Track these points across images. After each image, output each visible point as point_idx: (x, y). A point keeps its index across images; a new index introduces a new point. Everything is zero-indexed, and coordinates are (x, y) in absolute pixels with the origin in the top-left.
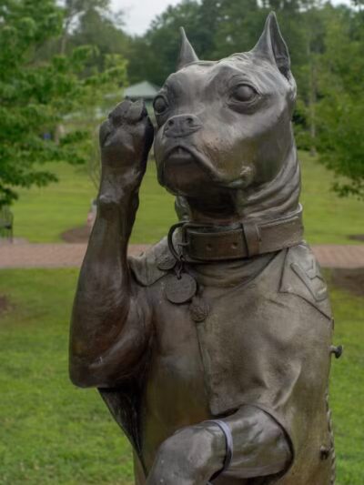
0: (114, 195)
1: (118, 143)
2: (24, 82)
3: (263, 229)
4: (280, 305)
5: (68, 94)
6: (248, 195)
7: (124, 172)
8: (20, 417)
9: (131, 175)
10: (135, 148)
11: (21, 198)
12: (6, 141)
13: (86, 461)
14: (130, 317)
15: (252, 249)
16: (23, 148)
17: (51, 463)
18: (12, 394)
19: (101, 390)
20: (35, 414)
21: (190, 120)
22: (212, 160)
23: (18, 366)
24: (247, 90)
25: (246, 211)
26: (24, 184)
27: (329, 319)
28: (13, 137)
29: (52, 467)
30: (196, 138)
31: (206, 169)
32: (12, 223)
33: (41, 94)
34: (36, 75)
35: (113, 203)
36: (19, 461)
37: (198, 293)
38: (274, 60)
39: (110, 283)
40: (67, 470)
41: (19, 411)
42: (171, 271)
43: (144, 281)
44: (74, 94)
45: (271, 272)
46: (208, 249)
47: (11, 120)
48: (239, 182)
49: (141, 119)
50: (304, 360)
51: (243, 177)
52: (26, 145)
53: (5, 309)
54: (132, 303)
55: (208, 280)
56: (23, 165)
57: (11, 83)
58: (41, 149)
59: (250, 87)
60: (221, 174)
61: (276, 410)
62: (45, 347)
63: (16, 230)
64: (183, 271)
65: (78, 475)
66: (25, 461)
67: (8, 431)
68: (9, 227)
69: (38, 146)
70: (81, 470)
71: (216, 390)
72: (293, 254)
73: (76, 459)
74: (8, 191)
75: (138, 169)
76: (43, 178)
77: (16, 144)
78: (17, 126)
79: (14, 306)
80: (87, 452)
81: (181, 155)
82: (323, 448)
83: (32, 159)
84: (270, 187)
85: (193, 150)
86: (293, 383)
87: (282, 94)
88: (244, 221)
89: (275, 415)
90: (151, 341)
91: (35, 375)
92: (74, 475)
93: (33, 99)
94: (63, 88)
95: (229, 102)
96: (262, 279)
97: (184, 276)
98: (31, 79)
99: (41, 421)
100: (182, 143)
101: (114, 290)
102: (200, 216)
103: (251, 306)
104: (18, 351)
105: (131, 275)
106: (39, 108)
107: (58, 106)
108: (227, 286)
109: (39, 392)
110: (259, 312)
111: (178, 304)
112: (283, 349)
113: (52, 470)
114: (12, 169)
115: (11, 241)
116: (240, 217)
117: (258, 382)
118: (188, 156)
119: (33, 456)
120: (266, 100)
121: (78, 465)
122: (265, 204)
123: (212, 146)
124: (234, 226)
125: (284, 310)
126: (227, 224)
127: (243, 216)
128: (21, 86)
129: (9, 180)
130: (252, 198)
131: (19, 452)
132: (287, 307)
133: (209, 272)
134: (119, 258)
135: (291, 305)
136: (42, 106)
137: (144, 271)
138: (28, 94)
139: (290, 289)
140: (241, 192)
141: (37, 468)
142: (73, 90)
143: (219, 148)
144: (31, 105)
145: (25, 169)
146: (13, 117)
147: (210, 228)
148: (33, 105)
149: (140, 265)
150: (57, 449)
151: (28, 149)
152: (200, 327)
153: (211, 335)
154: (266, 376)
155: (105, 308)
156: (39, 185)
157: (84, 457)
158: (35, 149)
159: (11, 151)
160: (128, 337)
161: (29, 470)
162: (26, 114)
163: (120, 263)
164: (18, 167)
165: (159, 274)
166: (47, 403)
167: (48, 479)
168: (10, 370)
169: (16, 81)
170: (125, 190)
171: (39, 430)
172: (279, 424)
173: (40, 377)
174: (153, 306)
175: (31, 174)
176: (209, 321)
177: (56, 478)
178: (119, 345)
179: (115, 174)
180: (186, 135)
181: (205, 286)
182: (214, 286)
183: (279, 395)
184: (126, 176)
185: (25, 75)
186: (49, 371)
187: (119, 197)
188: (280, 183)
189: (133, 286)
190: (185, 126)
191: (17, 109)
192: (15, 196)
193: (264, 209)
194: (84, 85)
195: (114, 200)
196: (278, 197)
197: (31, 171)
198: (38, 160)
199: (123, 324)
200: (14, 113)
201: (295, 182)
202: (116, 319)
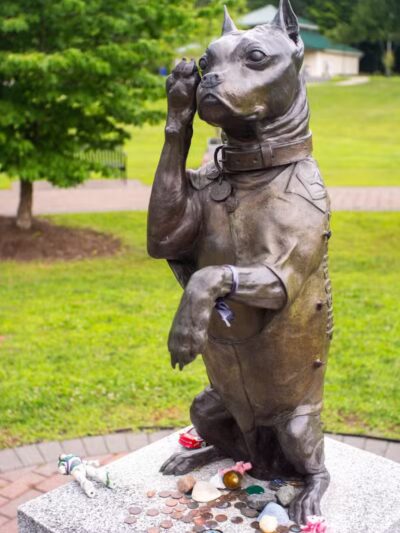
0: (174, 127)
1: (178, 91)
2: (136, 16)
3: (275, 149)
4: (285, 201)
5: (180, 27)
6: (265, 126)
7: (182, 111)
8: (133, 347)
9: (186, 113)
10: (189, 94)
11: (134, 138)
12: (118, 78)
13: (191, 386)
14: (188, 210)
15: (267, 163)
16: (135, 86)
17: (160, 386)
18: (125, 327)
19: (170, 261)
20: (146, 345)
21: (216, 76)
22: (231, 102)
23: (131, 303)
24: (258, 54)
25: (264, 136)
26: (136, 124)
27: (324, 213)
28: (125, 74)
29: (160, 389)
30: (220, 88)
31: (228, 109)
32: (125, 164)
33: (153, 28)
34: (148, 8)
35: (174, 133)
36: (130, 383)
37: (232, 194)
38: (285, 30)
39: (173, 186)
40: (174, 392)
41: (132, 342)
42: (216, 180)
43: (198, 187)
44: (186, 28)
45: (281, 178)
46: (237, 163)
47: (122, 57)
48: (254, 117)
49: (192, 74)
50: (299, 237)
51: (257, 113)
52: (137, 82)
53: (119, 250)
54: (189, 201)
55: (239, 185)
56: (136, 103)
57: (122, 17)
58: (153, 87)
59: (261, 52)
60: (238, 111)
61: (276, 267)
62: (158, 287)
63: (130, 172)
64: (224, 179)
65: (184, 396)
66: (136, 383)
67: (121, 358)
68: (123, 169)
69: (150, 83)
70: (187, 393)
71: (240, 256)
72: (299, 167)
73: (183, 384)
74: (121, 131)
75: (191, 108)
76: (156, 116)
77: (128, 82)
78: (128, 63)
79: (127, 247)
80: (193, 378)
81: (210, 100)
82: (319, 302)
83: (144, 97)
84: (283, 120)
85: (218, 96)
86: (290, 252)
87: (287, 54)
88: (262, 144)
89: (274, 270)
90: (201, 227)
91: (147, 312)
92: (180, 396)
93: (145, 34)
94: (175, 21)
95: (247, 63)
96: (275, 184)
97: (224, 182)
98: (142, 13)
99: (152, 351)
100: (211, 91)
101: (176, 192)
102: (234, 141)
103: (265, 201)
104: (131, 290)
105: (188, 182)
106: (150, 43)
107: (169, 40)
108: (251, 189)
109: (151, 326)
110: (270, 205)
111: (219, 202)
112: (284, 229)
113: (160, 391)
114: (124, 108)
115: (125, 183)
116: (259, 141)
117: (266, 250)
118: (214, 100)
119: (144, 380)
120: (273, 60)
121: (184, 388)
122: (280, 131)
123: (230, 93)
124: (256, 147)
125: (287, 204)
126: (250, 146)
127: (262, 140)
128: (132, 21)
129: (121, 119)
130: (268, 127)
131: (131, 376)
132: (289, 202)
133: (240, 180)
134: (179, 171)
135: (292, 201)
136: (154, 41)
137: (198, 180)
138: (139, 29)
139: (293, 191)
140: (258, 123)
141: (147, 389)
142: (186, 23)
143: (236, 94)
144: (142, 41)
145: (136, 107)
146: (125, 54)
147: (240, 149)
148: (145, 41)
149: (195, 176)
150: (166, 375)
151: (139, 86)
152: (232, 216)
153: (238, 221)
154: (272, 246)
155: (170, 204)
156: (151, 124)
157: (190, 382)
158: (147, 87)
159: (123, 89)
160: (186, 224)
161: (140, 391)
162: (137, 50)
163: (180, 174)
164: (130, 106)
165: (207, 182)
166: (157, 336)
167: (157, 399)
168: (123, 306)
169: (127, 16)
170: (182, 123)
171: (149, 358)
172: (276, 275)
173: (152, 313)
174: (203, 204)
175: (143, 113)
176: (237, 211)
177: (165, 398)
178: (179, 230)
179: (176, 113)
180: (213, 86)
181: (237, 189)
182: (243, 189)
183: (279, 258)
184: (183, 113)
185: (136, 8)
186: (160, 308)
187: (179, 128)
188: (291, 117)
189: (190, 190)
190: (214, 80)
191: (129, 45)
192: (128, 136)
193: (278, 135)
194: (196, 17)
195: (175, 130)
196: (289, 127)
197: (142, 109)
198: (150, 97)
199: (183, 215)
200: (125, 49)
201: (303, 115)
202: (178, 211)
